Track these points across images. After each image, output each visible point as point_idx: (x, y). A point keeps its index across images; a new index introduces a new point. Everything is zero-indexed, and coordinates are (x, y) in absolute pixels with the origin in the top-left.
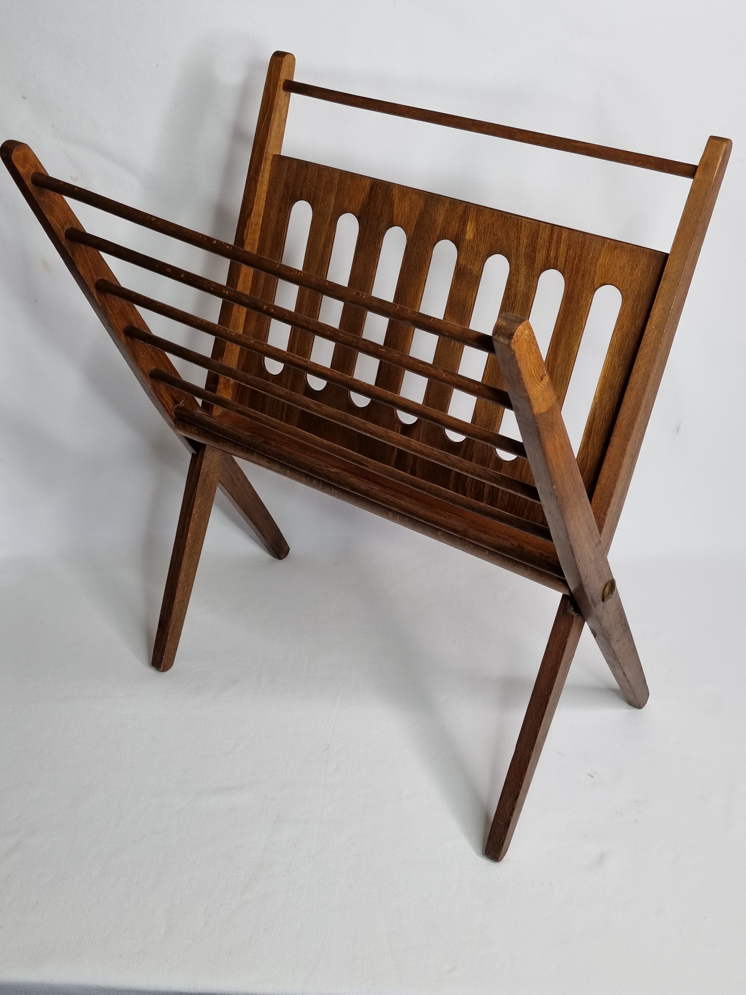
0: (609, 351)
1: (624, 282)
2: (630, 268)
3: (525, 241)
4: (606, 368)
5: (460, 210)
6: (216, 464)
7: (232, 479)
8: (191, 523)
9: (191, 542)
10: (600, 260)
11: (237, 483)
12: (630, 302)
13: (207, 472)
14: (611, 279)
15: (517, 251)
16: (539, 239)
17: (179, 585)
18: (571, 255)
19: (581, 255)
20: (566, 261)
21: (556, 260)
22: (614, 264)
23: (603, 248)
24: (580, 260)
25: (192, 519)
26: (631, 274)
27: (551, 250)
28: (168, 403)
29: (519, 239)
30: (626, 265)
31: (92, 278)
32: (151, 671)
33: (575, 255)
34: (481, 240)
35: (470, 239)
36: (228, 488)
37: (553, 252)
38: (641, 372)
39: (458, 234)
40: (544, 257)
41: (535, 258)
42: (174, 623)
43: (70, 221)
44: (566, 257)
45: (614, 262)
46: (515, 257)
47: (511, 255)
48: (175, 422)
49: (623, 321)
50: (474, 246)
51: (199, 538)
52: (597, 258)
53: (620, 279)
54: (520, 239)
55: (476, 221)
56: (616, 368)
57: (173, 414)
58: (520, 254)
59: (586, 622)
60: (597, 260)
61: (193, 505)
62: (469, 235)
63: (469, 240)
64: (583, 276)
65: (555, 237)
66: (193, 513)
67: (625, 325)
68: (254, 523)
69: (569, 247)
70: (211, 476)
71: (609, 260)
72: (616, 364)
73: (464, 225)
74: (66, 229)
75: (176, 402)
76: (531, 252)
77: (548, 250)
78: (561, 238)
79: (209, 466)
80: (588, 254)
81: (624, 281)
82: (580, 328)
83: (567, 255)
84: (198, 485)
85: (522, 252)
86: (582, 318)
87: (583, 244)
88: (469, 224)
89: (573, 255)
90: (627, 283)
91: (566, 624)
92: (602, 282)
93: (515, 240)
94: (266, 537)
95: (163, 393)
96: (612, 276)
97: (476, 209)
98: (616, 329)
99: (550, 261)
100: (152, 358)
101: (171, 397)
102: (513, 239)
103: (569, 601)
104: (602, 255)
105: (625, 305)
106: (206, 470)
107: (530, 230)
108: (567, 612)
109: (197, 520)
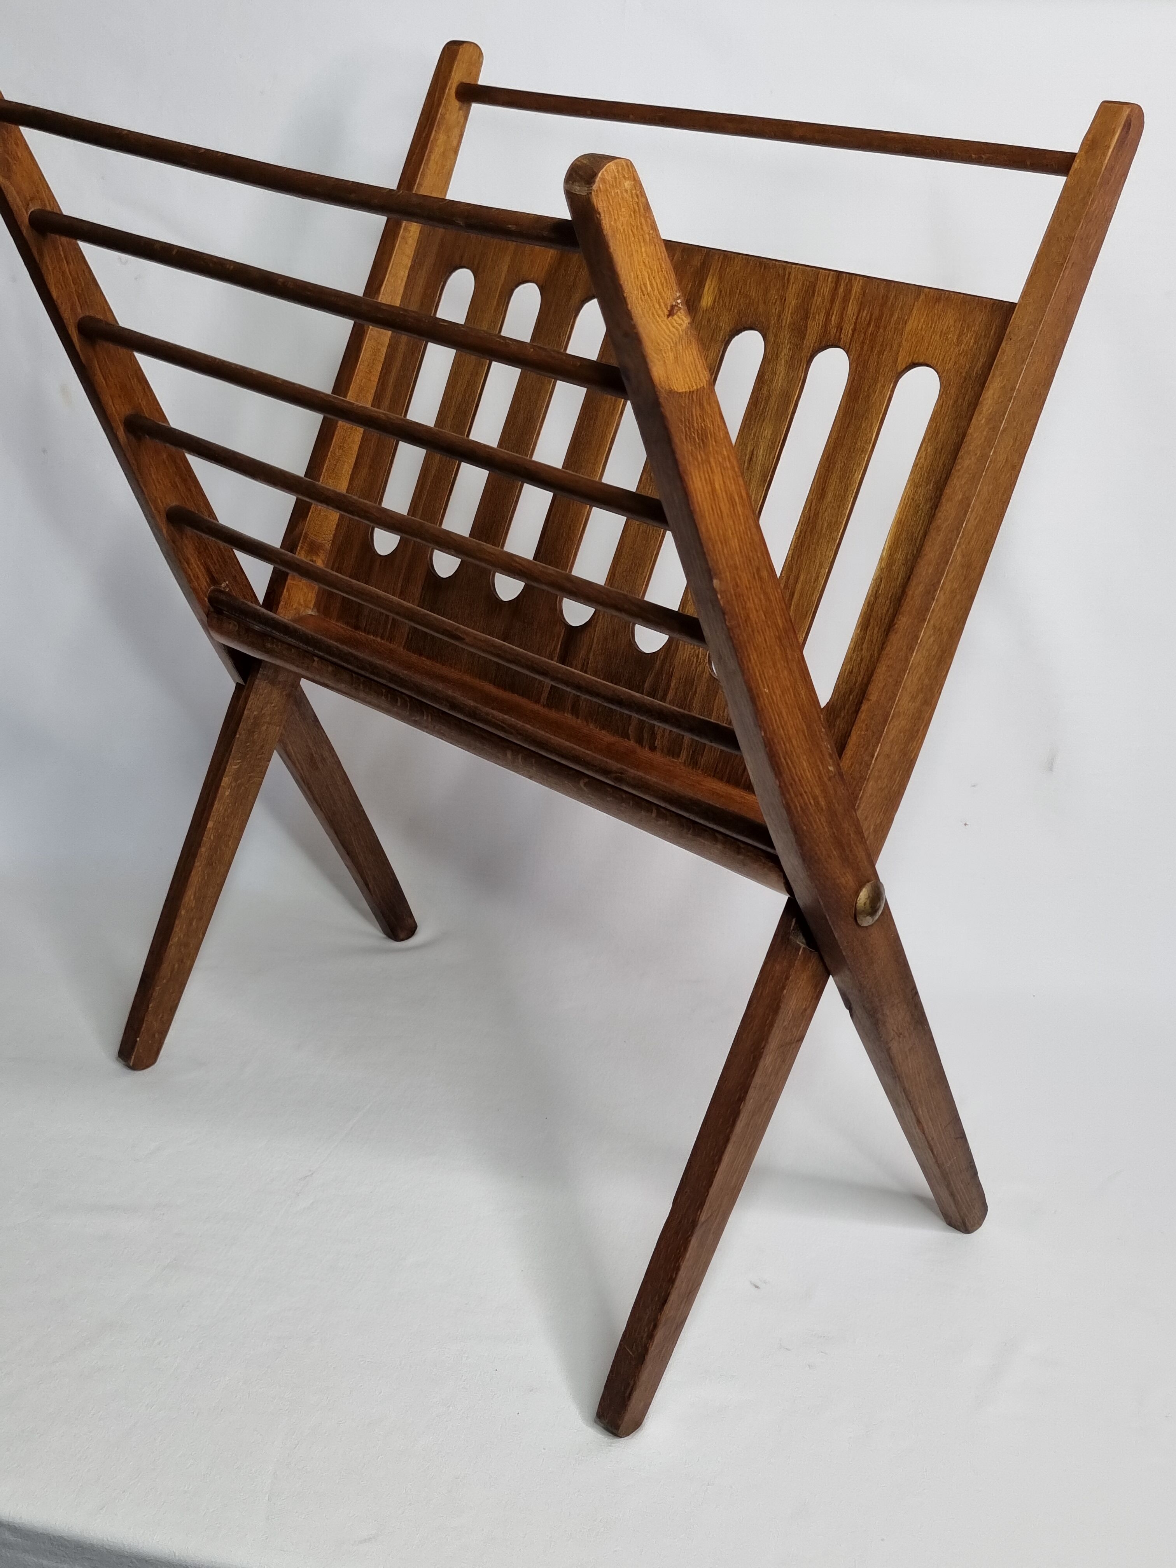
0: (912, 477)
1: (945, 359)
2: (958, 332)
3: (793, 302)
4: (904, 507)
5: (697, 261)
6: (276, 708)
7: (312, 754)
8: (216, 802)
9: (212, 838)
10: (910, 323)
11: (320, 766)
12: (953, 391)
13: (255, 718)
14: (925, 355)
15: (778, 321)
16: (815, 298)
17: (183, 912)
18: (863, 318)
19: (880, 317)
20: (854, 330)
21: (839, 329)
22: (931, 327)
23: (916, 303)
24: (877, 327)
25: (219, 795)
26: (959, 343)
27: (833, 314)
28: (198, 577)
29: (783, 299)
30: (952, 329)
31: (73, 309)
32: (115, 1066)
33: (871, 317)
34: (725, 306)
35: (707, 306)
36: (302, 769)
37: (836, 316)
38: (956, 499)
39: (690, 299)
40: (820, 326)
41: (807, 330)
42: (165, 981)
43: (42, 200)
44: (855, 323)
45: (932, 324)
46: (774, 331)
47: (769, 328)
48: (207, 616)
49: (938, 424)
50: (711, 319)
51: (230, 836)
52: (905, 320)
53: (940, 354)
54: (785, 300)
55: (720, 278)
56: (921, 506)
57: (206, 599)
58: (783, 325)
59: (831, 976)
60: (906, 324)
61: (225, 770)
62: (707, 300)
63: (705, 309)
64: (880, 353)
65: (841, 290)
66: (222, 784)
67: (941, 431)
68: (348, 854)
69: (861, 307)
70: (264, 728)
71: (924, 321)
72: (921, 498)
73: (702, 284)
74: (33, 209)
75: (213, 580)
76: (801, 319)
77: (828, 315)
78: (850, 291)
79: (262, 709)
80: (892, 315)
81: (946, 355)
82: (868, 441)
83: (857, 319)
84: (237, 736)
85: (787, 320)
86: (871, 425)
87: (886, 297)
88: (708, 282)
89: (868, 318)
90: (951, 359)
91: (785, 961)
92: (910, 361)
93: (778, 302)
94: (370, 886)
95: (189, 556)
96: (927, 349)
97: (722, 257)
98: (927, 438)
99: (830, 333)
100: (174, 486)
101: (204, 567)
102: (774, 301)
103: (794, 920)
104: (914, 315)
105: (944, 396)
106: (255, 713)
107: (803, 284)
108: (788, 939)
109: (228, 801)
